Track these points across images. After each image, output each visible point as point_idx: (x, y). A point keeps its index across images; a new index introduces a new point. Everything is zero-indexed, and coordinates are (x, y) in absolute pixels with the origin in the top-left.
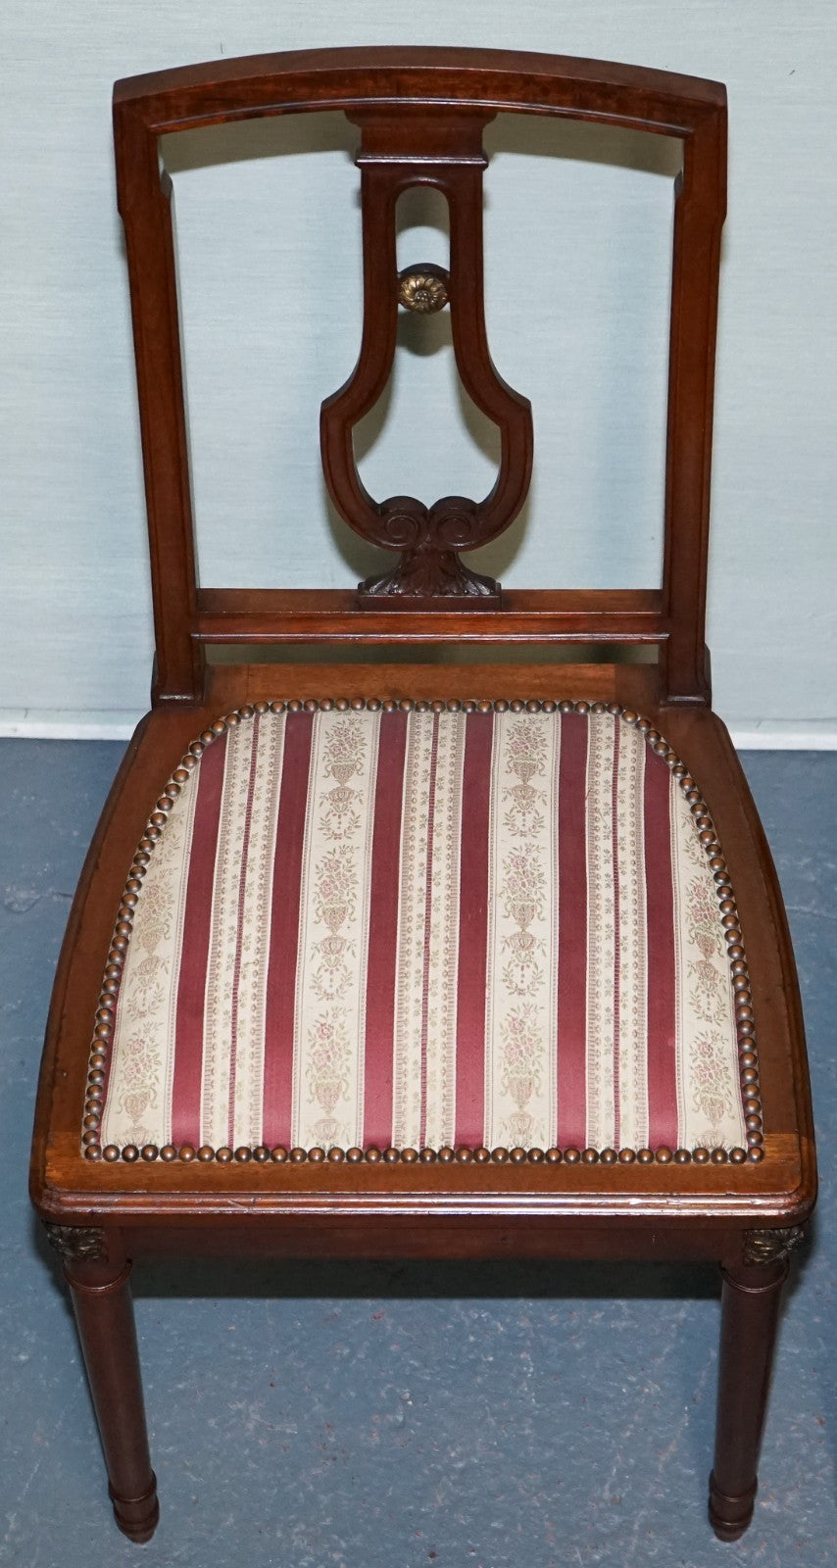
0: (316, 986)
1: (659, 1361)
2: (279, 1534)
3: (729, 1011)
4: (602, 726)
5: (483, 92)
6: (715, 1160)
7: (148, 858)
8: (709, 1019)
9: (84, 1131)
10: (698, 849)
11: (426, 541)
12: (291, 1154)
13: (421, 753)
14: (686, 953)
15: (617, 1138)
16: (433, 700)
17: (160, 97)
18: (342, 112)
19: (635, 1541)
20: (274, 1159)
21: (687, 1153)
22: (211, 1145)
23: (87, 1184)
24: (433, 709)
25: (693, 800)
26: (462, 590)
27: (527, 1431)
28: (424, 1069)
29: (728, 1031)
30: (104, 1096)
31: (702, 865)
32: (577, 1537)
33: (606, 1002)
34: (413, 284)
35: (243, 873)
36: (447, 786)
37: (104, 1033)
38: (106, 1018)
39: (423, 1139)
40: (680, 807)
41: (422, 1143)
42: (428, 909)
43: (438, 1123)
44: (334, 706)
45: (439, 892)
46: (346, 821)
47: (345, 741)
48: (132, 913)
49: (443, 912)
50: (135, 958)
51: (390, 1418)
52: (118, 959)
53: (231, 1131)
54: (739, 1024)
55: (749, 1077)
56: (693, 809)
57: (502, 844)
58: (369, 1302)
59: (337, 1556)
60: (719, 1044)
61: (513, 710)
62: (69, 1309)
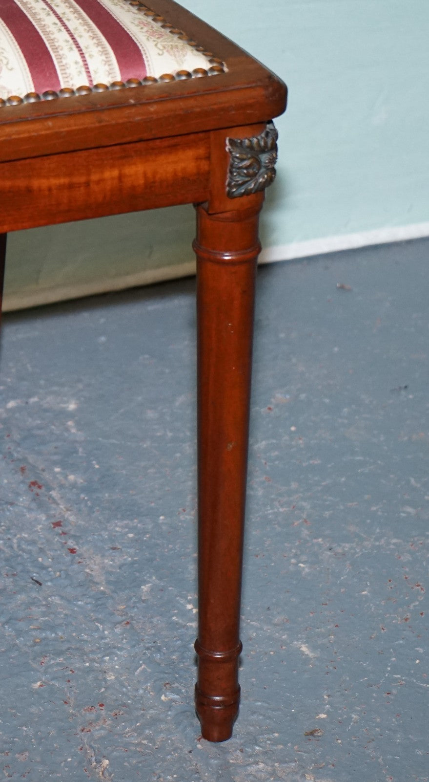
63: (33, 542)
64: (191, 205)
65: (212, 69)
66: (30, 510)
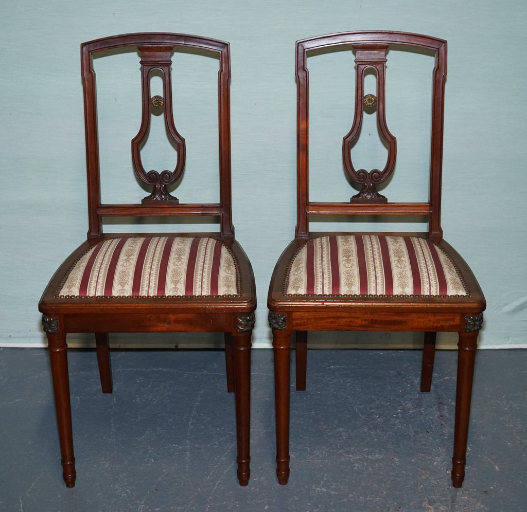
8: (228, 274)
9: (55, 294)
12: (112, 297)
15: (202, 292)
20: (107, 298)
21: (221, 299)
22: (90, 295)
28: (150, 279)
41: (148, 294)
43: (152, 291)
53: (96, 292)
59: (128, 490)
63: (432, 420)
64: (457, 333)
65: (466, 296)
66: (436, 410)
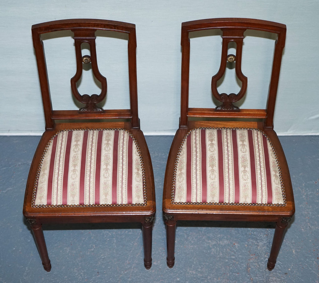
0: (72, 177)
1: (137, 239)
2: (72, 270)
3: (142, 180)
4: (121, 132)
5: (94, 26)
6: (139, 205)
7: (44, 156)
8: (138, 182)
9: (32, 202)
10: (137, 153)
11: (90, 102)
12: (67, 206)
13: (91, 138)
14: (134, 170)
15: (122, 202)
16: (93, 129)
17: (39, 28)
18: (70, 30)
19: (132, 270)
20: (64, 207)
21: (134, 205)
22: (54, 204)
23: (33, 211)
24: (93, 130)
25: (137, 145)
26: (96, 110)
27: (114, 252)
28: (89, 191)
29: (141, 184)
30: (36, 197)
31: (138, 156)
32: (122, 269)
33: (120, 179)
34: (85, 59)
35: (60, 158)
36: (95, 143)
37: (36, 186)
38: (36, 183)
39: (89, 203)
40: (134, 146)
41: (89, 204)
42: (91, 164)
43: (92, 200)
44: (76, 130)
45: (93, 161)
46: (77, 149)
47: (78, 136)
48: (41, 166)
49: (93, 164)
50: (41, 173)
51: (91, 250)
52: (39, 173)
53: (57, 202)
54: (143, 183)
55: (145, 191)
56: (137, 146)
57: (103, 153)
58: (88, 230)
59: (82, 273)
60: (140, 186)
61: (107, 130)
62: (32, 233)
